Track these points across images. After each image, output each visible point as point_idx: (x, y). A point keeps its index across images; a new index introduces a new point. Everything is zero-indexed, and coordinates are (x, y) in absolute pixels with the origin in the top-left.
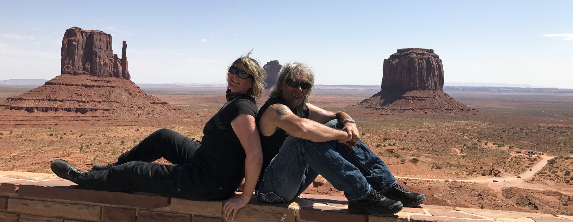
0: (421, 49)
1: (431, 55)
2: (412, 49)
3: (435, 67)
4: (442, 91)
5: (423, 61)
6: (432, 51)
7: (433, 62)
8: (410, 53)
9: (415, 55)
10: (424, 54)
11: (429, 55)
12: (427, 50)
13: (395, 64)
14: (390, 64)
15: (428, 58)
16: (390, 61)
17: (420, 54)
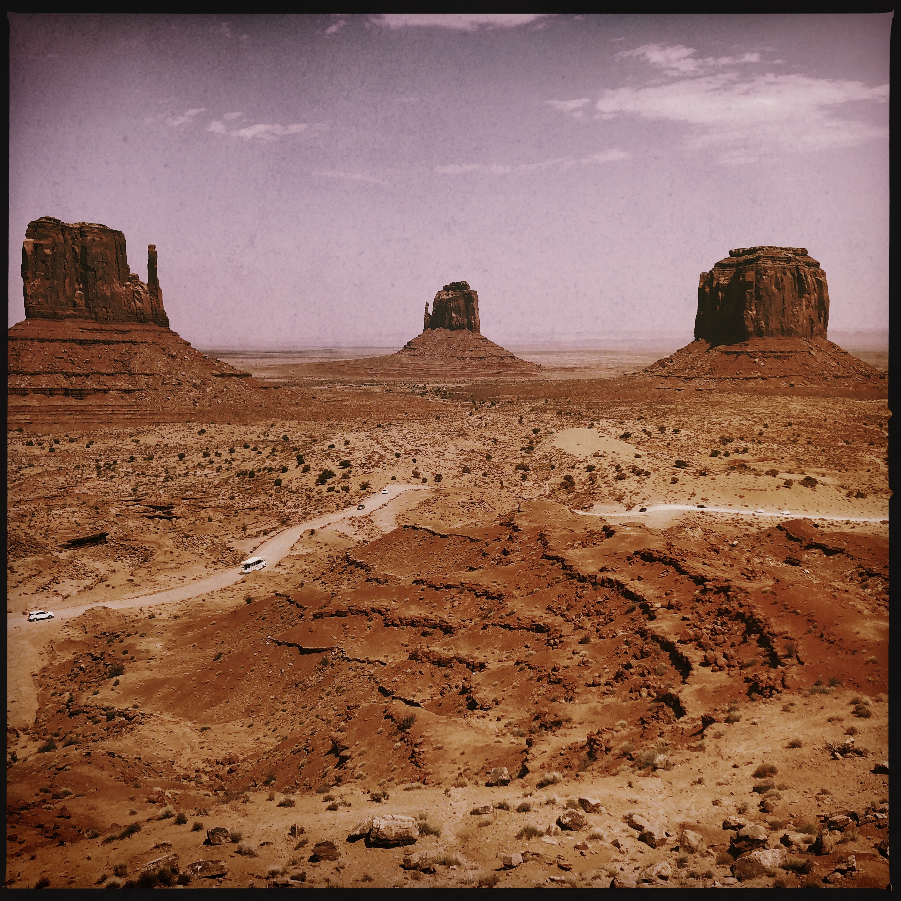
0: (782, 249)
1: (803, 262)
2: (761, 249)
3: (812, 286)
4: (825, 337)
5: (785, 274)
6: (804, 252)
7: (806, 277)
8: (758, 257)
9: (769, 262)
10: (788, 260)
11: (799, 261)
12: (793, 250)
13: (726, 282)
14: (715, 282)
15: (797, 268)
16: (715, 276)
17: (780, 259)
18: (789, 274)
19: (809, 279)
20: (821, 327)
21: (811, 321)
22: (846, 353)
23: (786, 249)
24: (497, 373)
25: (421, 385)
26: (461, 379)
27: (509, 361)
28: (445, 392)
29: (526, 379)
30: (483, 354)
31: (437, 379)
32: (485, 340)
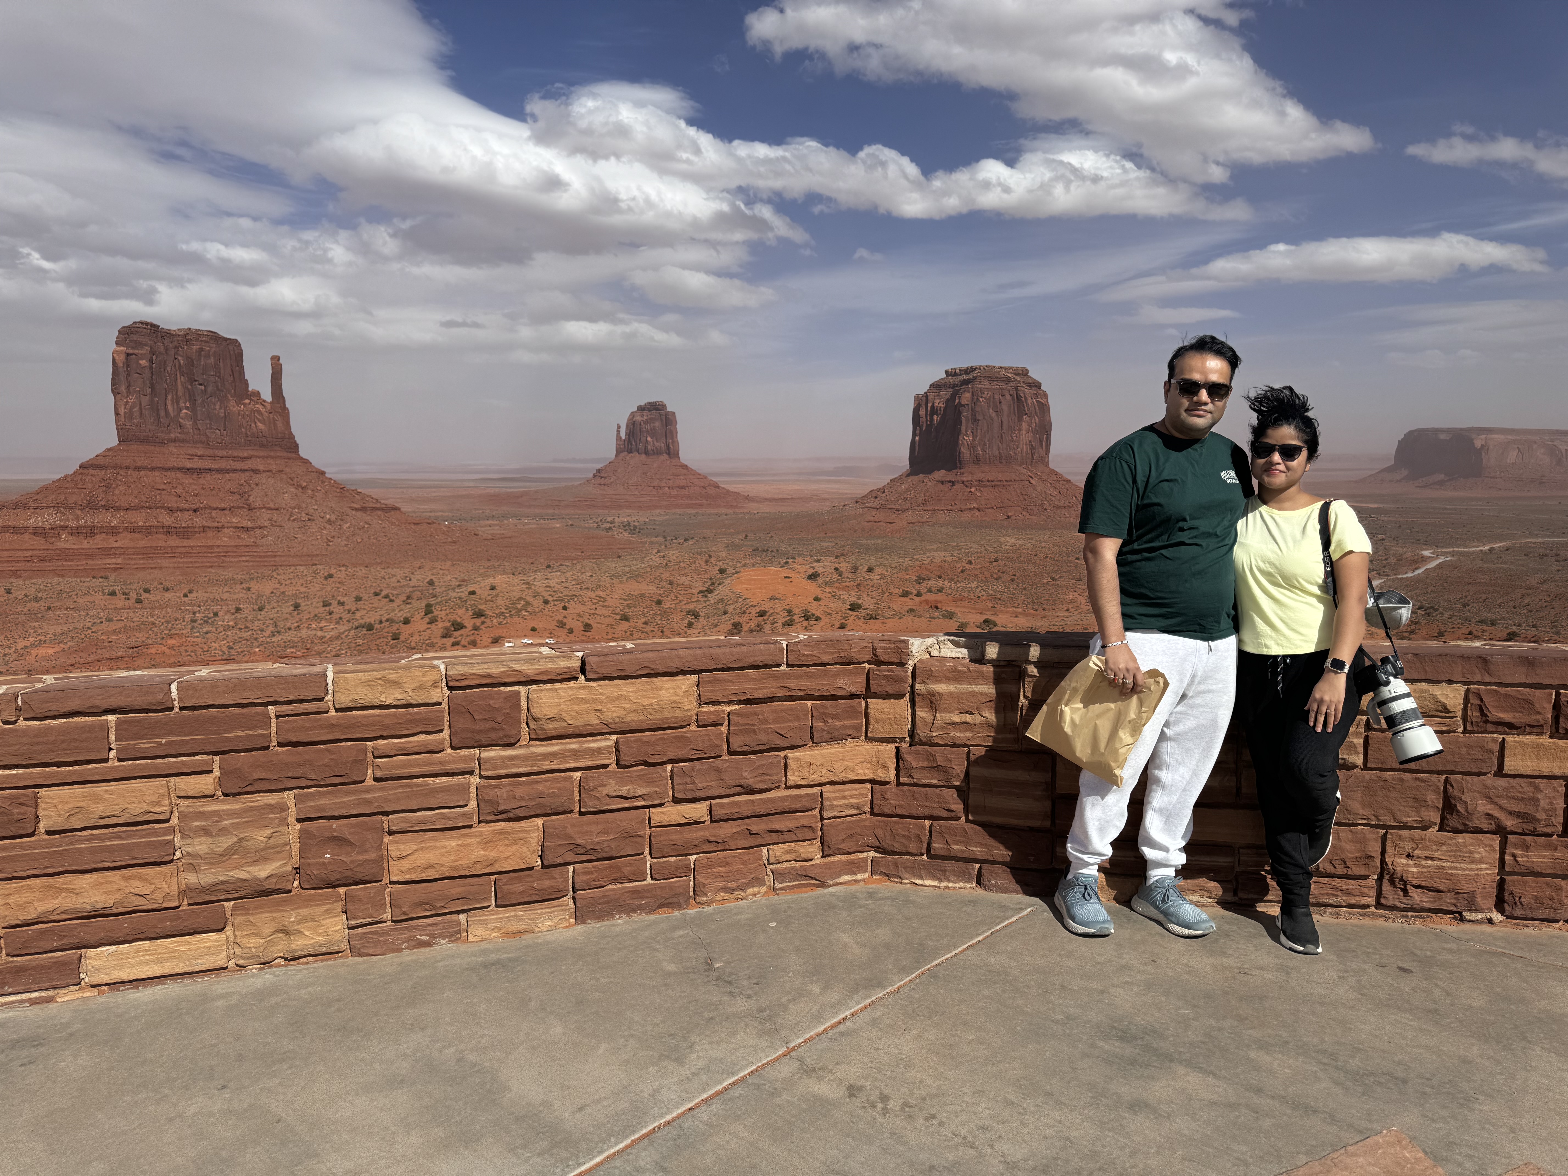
0: (1001, 368)
1: (1024, 382)
2: (979, 368)
3: (1032, 408)
4: (1047, 465)
5: (1003, 396)
6: (1024, 372)
7: (1026, 399)
8: (975, 378)
9: (987, 383)
10: (1006, 380)
11: (1019, 382)
12: (1014, 370)
13: (941, 405)
14: (930, 405)
15: (1016, 389)
16: (931, 397)
17: (999, 379)
18: (1008, 397)
19: (1029, 401)
20: (1043, 453)
21: (1033, 448)
22: (1069, 481)
23: (1005, 369)
24: (696, 504)
25: (609, 519)
26: (657, 511)
27: (712, 491)
28: (635, 527)
29: (730, 511)
30: (683, 483)
31: (628, 511)
32: (685, 467)
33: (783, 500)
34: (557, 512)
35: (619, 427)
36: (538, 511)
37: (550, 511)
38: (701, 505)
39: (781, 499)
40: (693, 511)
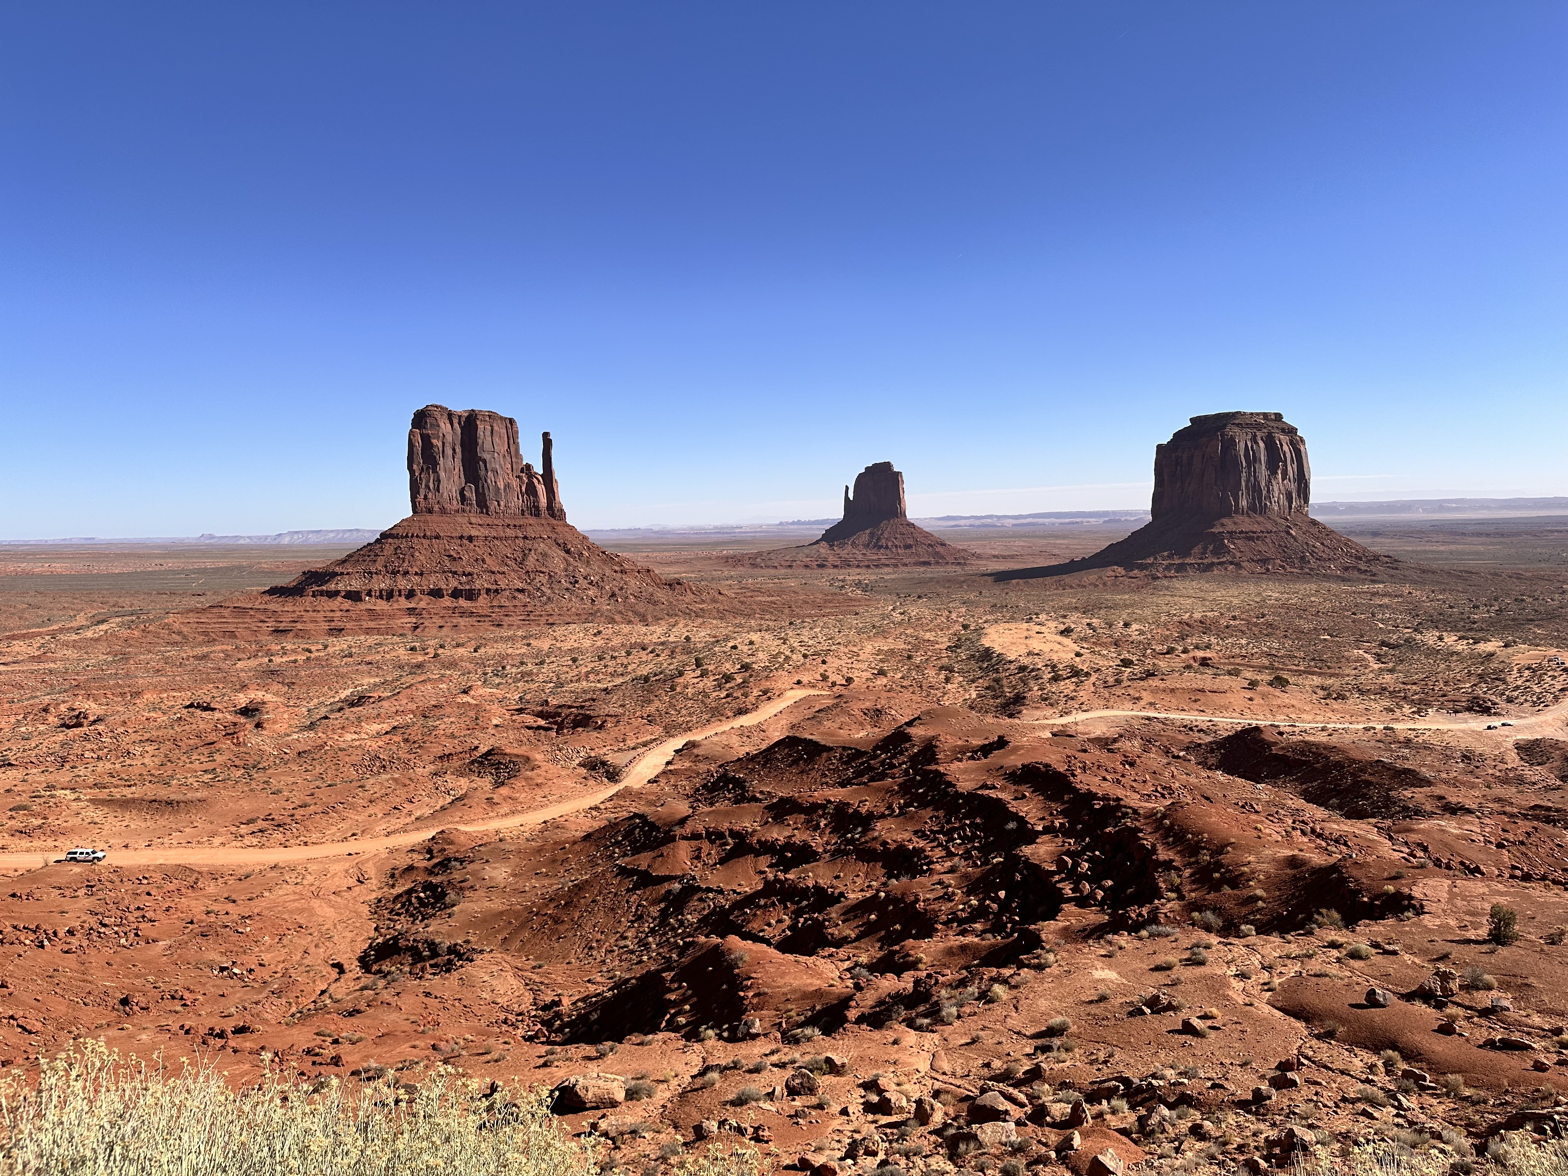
0: (1252, 414)
1: (1278, 428)
2: (1227, 415)
3: (1288, 455)
4: (1307, 513)
5: (1257, 444)
6: (1278, 417)
7: (1281, 445)
8: (1224, 425)
9: (1238, 430)
10: (1259, 426)
11: (1273, 427)
12: (1265, 415)
13: (1186, 454)
14: (1174, 455)
15: (1271, 435)
16: (1174, 447)
17: (1250, 426)
18: (1260, 444)
19: (1285, 448)
20: (1301, 502)
21: (1289, 496)
22: (1331, 531)
23: (1258, 414)
24: (923, 562)
25: (841, 577)
26: (886, 570)
27: (940, 549)
28: (867, 585)
29: (958, 568)
30: (910, 542)
31: (858, 570)
32: (912, 525)
33: (1012, 557)
34: (789, 571)
35: (847, 488)
36: (772, 572)
37: (783, 571)
38: (927, 564)
39: (1009, 556)
40: (922, 569)
